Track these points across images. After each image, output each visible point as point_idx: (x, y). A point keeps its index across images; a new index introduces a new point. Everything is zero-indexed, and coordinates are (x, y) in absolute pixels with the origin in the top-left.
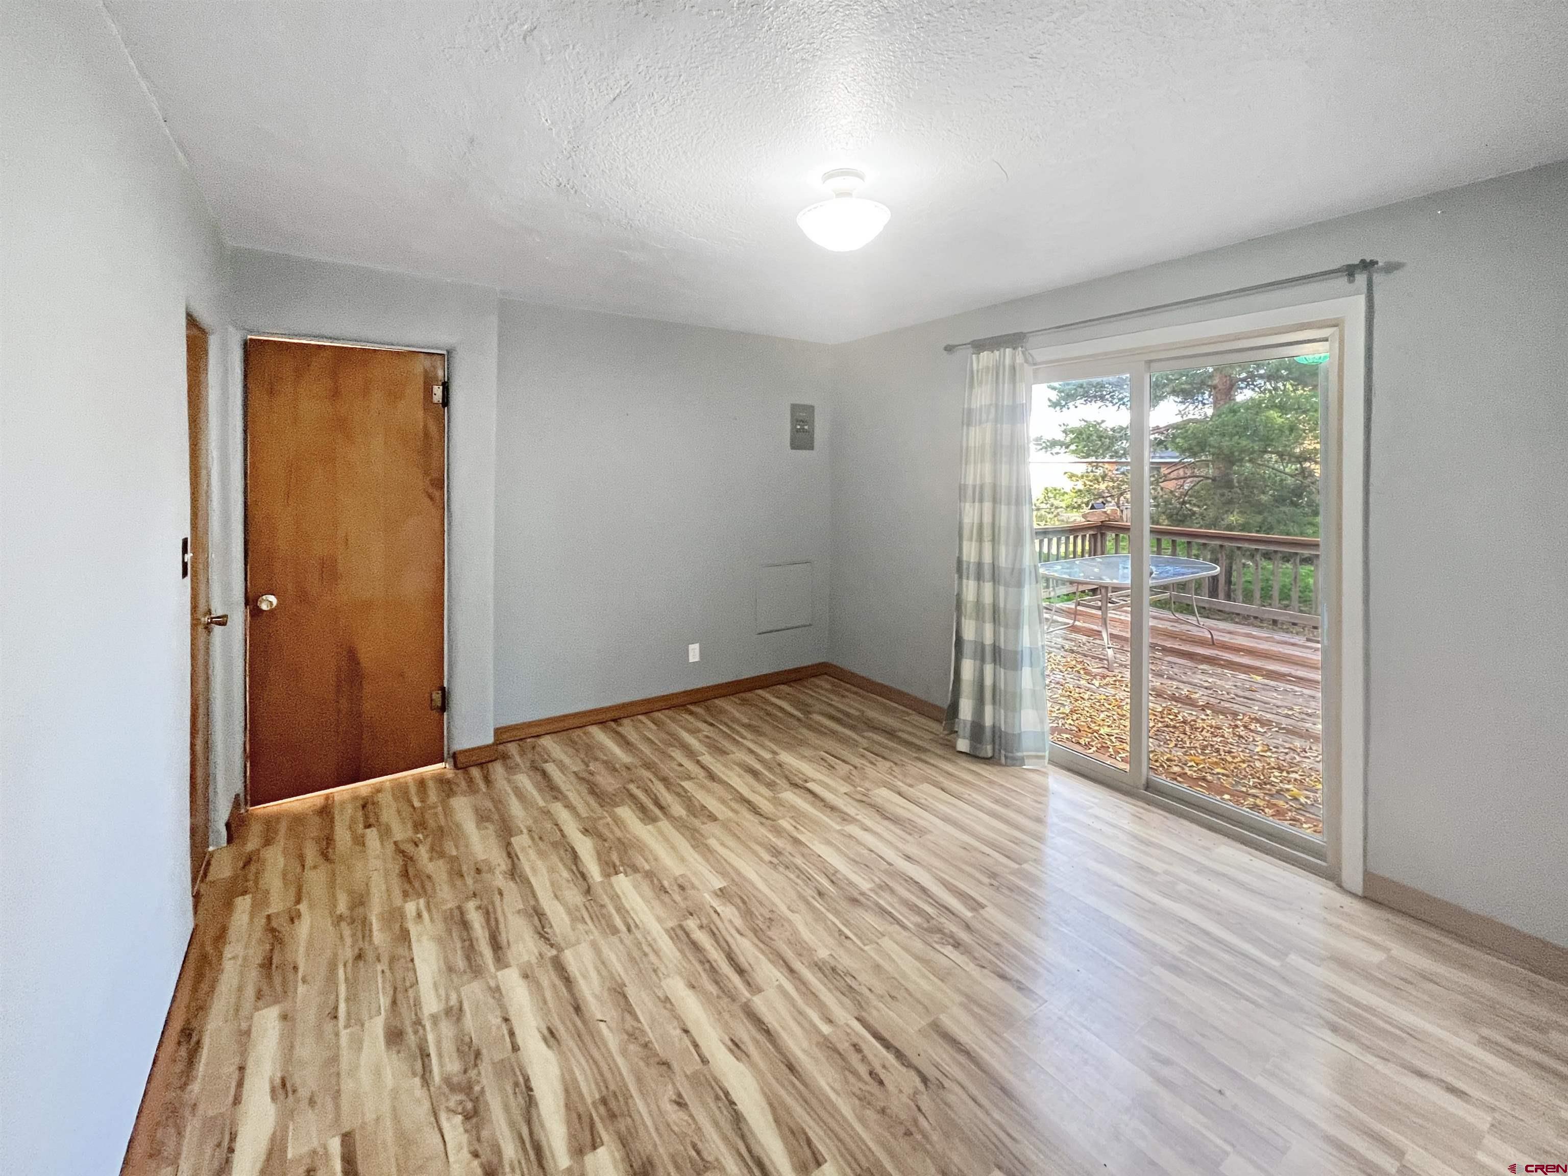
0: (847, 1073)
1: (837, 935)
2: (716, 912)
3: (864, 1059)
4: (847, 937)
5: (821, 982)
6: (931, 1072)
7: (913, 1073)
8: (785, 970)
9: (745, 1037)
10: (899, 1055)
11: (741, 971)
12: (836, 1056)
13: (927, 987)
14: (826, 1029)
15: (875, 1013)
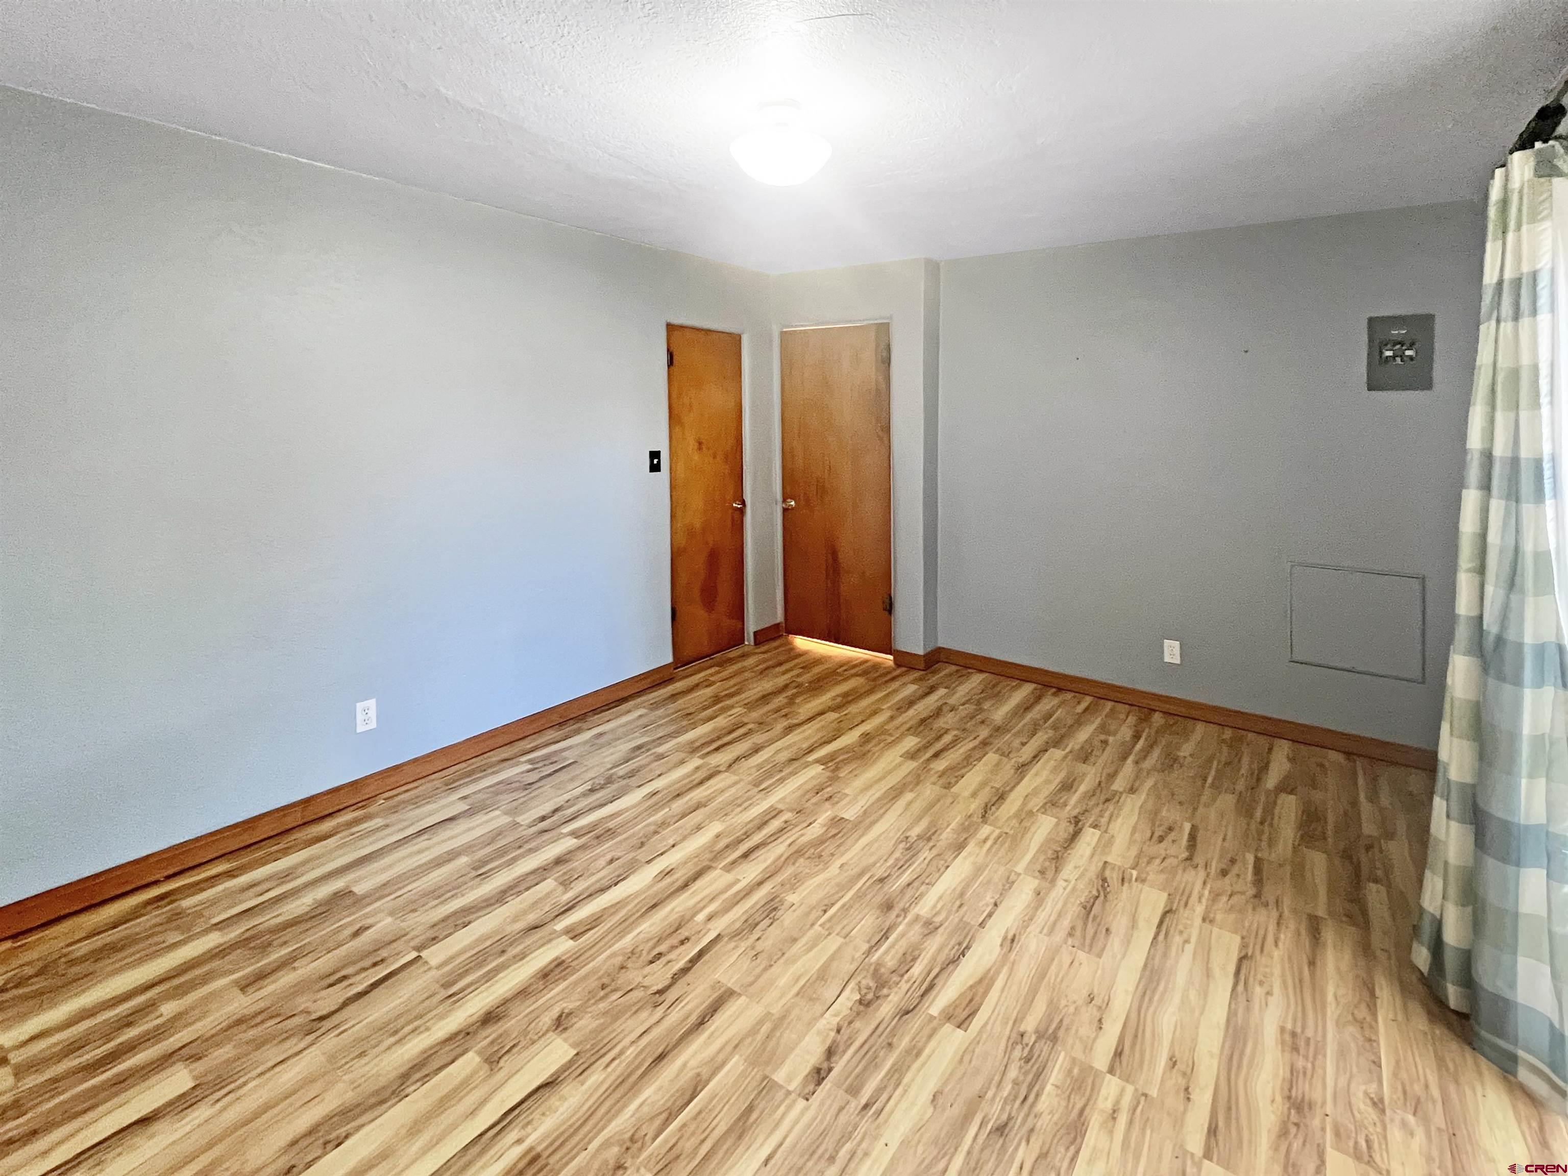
0: (657, 939)
1: (826, 902)
2: (811, 824)
3: (673, 948)
4: (825, 911)
5: (756, 903)
6: (671, 996)
7: (667, 983)
8: (759, 879)
9: (675, 877)
10: (685, 971)
11: (745, 856)
12: (672, 930)
13: (783, 982)
14: (701, 917)
15: (733, 944)
